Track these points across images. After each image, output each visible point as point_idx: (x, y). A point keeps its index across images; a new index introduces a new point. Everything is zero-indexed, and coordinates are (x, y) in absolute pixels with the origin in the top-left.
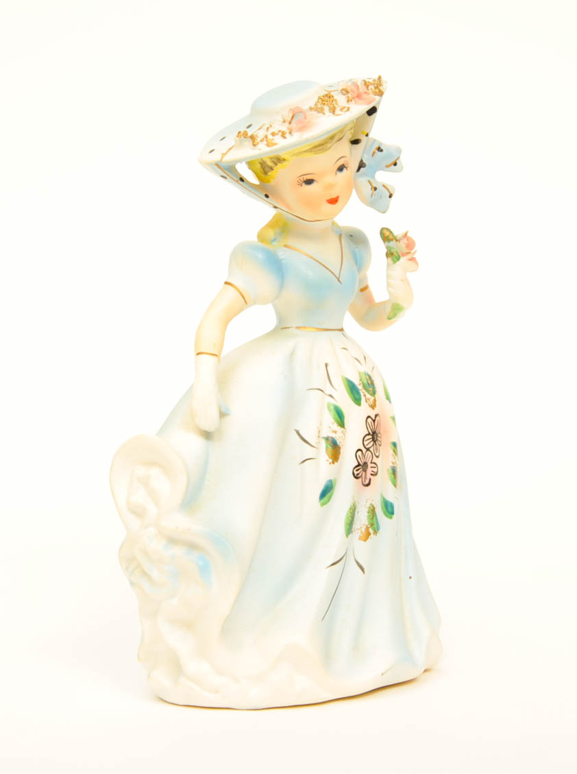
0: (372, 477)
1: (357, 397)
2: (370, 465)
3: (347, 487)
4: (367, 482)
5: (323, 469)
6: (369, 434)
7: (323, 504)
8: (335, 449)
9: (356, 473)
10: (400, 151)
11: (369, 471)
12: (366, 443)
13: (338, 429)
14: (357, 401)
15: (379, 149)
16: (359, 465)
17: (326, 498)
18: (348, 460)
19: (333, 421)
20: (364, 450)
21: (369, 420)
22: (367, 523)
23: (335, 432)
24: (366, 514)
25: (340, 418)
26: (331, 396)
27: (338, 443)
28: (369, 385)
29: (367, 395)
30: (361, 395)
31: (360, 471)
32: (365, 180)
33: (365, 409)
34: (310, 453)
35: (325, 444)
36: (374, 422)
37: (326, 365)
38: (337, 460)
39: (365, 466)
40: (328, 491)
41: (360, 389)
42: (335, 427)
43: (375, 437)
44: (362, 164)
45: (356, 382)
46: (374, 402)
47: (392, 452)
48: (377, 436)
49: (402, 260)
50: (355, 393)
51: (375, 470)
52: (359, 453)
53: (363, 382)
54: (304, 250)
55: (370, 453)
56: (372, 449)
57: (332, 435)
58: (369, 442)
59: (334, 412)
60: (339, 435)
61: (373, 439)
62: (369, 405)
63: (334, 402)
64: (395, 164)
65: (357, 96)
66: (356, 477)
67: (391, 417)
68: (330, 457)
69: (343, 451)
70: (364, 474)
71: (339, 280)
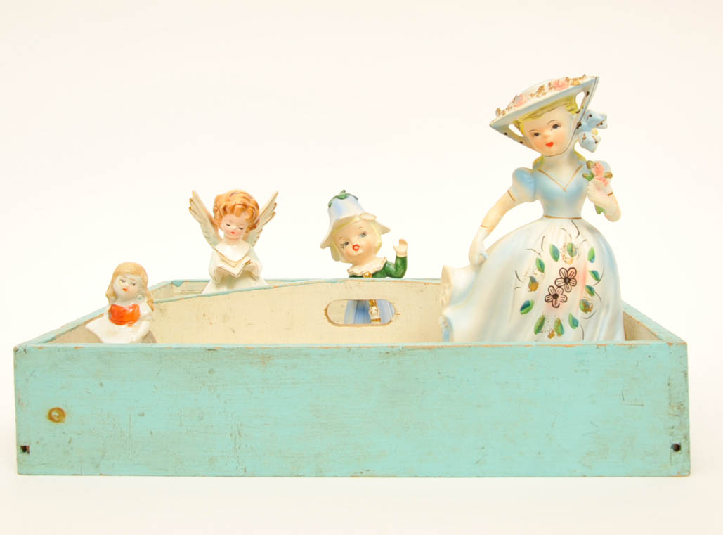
0: (561, 303)
1: (556, 256)
2: (560, 296)
3: (540, 308)
4: (557, 305)
5: (524, 295)
6: (561, 278)
7: (522, 314)
8: (533, 284)
9: (547, 299)
10: (606, 117)
11: (559, 299)
12: (557, 283)
13: (539, 273)
14: (556, 258)
15: (591, 116)
16: (550, 294)
17: (524, 311)
18: (543, 291)
19: (536, 267)
20: (555, 287)
21: (563, 270)
22: (553, 328)
23: (536, 274)
24: (554, 324)
25: (541, 267)
26: (539, 254)
27: (537, 280)
28: (572, 251)
29: (568, 256)
30: (560, 255)
31: (551, 298)
32: (582, 133)
33: (561, 263)
34: (519, 284)
35: (528, 281)
36: (567, 271)
37: (544, 237)
38: (534, 290)
39: (556, 296)
40: (526, 307)
41: (560, 251)
42: (537, 271)
43: (567, 280)
44: (579, 125)
45: (559, 247)
46: (572, 260)
47: (585, 291)
48: (570, 280)
49: (594, 179)
50: (555, 255)
51: (565, 299)
52: (551, 288)
53: (566, 248)
54: (548, 173)
55: (561, 289)
56: (563, 287)
57: (534, 276)
58: (562, 284)
59: (538, 264)
60: (538, 276)
61: (565, 281)
62: (565, 262)
63: (539, 257)
64: (601, 124)
65: (559, 86)
66: (547, 301)
67: (590, 271)
68: (530, 287)
69: (539, 285)
70: (554, 300)
71: (564, 190)
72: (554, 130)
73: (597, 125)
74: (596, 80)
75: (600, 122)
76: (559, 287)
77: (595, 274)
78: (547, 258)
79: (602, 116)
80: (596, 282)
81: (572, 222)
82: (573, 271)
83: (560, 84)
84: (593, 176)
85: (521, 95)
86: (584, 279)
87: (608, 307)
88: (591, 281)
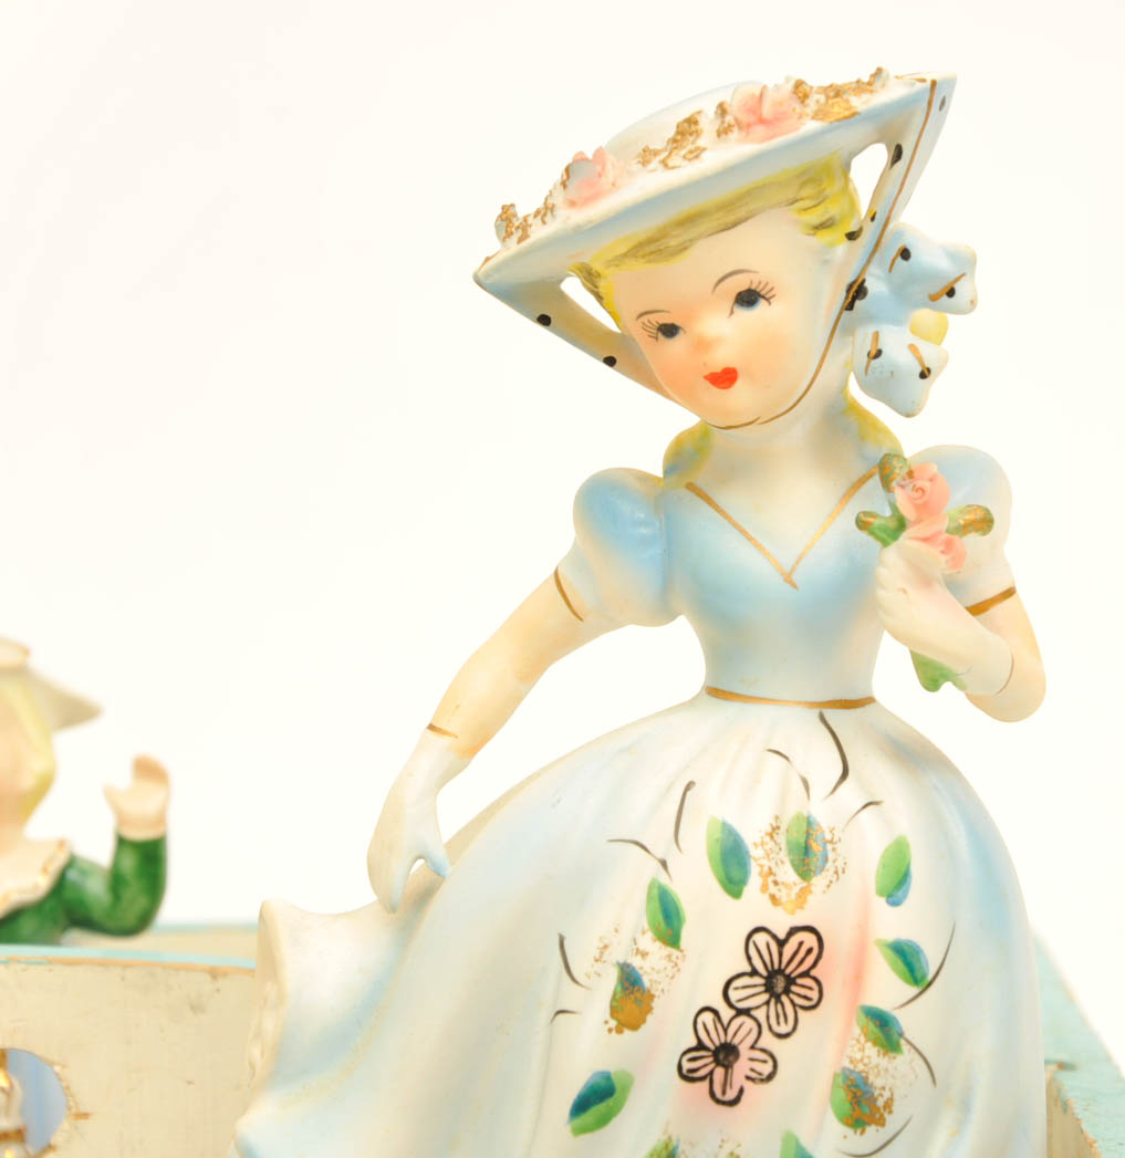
0: (748, 1085)
1: (736, 874)
2: (745, 1052)
3: (655, 1105)
4: (731, 1095)
6: (754, 972)
7: (579, 1131)
8: (632, 1000)
9: (686, 1066)
11: (741, 1067)
12: (734, 995)
13: (657, 950)
14: (733, 884)
16: (700, 1046)
17: (588, 1117)
18: (670, 1028)
19: (644, 924)
20: (726, 1013)
21: (761, 939)
23: (644, 955)
25: (668, 921)
26: (664, 864)
27: (646, 982)
28: (807, 849)
29: (788, 874)
30: (754, 869)
31: (705, 1063)
32: (870, 330)
33: (754, 907)
34: (571, 996)
35: (609, 982)
36: (781, 943)
37: (689, 786)
38: (635, 1027)
39: (726, 1054)
40: (597, 1100)
41: (755, 852)
42: (648, 942)
43: (780, 984)
44: (857, 291)
45: (752, 833)
46: (803, 895)
47: (857, 1031)
48: (790, 981)
49: (904, 539)
50: (732, 865)
51: (766, 1069)
52: (708, 1017)
53: (781, 838)
54: (721, 500)
55: (749, 1023)
56: (760, 1014)
57: (636, 962)
58: (749, 993)
59: (656, 904)
60: (653, 963)
61: (769, 987)
62: (774, 899)
63: (663, 879)
64: (951, 293)
65: (762, 121)
66: (687, 1077)
67: (879, 943)
68: (614, 1011)
69: (655, 1004)
70: (719, 1072)
71: (788, 579)
72: (743, 314)
73: (934, 298)
74: (934, 96)
75: (942, 285)
76: (740, 1012)
77: (907, 958)
78: (694, 883)
79: (953, 256)
80: (914, 990)
81: (822, 719)
82: (810, 940)
83: (767, 111)
84: (901, 525)
85: (599, 153)
86: (858, 978)
87: (965, 1106)
88: (886, 988)
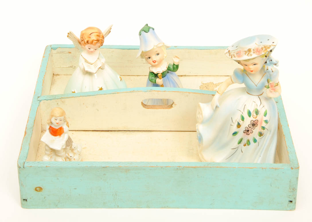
0: (250, 133)
2: (250, 130)
3: (241, 135)
4: (248, 134)
5: (235, 129)
6: (251, 124)
7: (233, 136)
8: (239, 125)
9: (244, 132)
10: (278, 62)
12: (249, 126)
13: (242, 121)
14: (250, 116)
15: (271, 60)
16: (246, 130)
17: (234, 135)
18: (243, 128)
19: (240, 119)
20: (248, 127)
21: (252, 121)
22: (246, 142)
23: (240, 122)
24: (246, 141)
25: (243, 119)
26: (242, 113)
28: (257, 112)
29: (255, 114)
30: (252, 115)
31: (246, 132)
32: (267, 66)
33: (252, 118)
34: (232, 124)
35: (237, 123)
36: (254, 121)
37: (245, 105)
38: (239, 128)
39: (248, 131)
40: (235, 134)
41: (252, 113)
42: (241, 120)
43: (254, 125)
44: (266, 62)
45: (251, 111)
46: (257, 117)
47: (261, 128)
48: (255, 125)
50: (249, 114)
51: (252, 132)
52: (247, 128)
53: (254, 111)
54: (249, 77)
55: (250, 128)
56: (252, 128)
57: (239, 122)
58: (251, 126)
59: (242, 117)
60: (241, 122)
61: (253, 125)
62: (254, 118)
63: (242, 114)
64: (276, 64)
65: (258, 51)
66: (244, 133)
67: (264, 121)
68: (237, 126)
69: (241, 126)
70: (247, 132)
71: (256, 86)
72: (254, 66)
76: (250, 127)
77: (266, 122)
78: (246, 115)
79: (276, 61)
80: (266, 124)
81: (259, 97)
82: (257, 121)
84: (269, 87)
86: (261, 123)
87: (271, 131)
88: (264, 124)
